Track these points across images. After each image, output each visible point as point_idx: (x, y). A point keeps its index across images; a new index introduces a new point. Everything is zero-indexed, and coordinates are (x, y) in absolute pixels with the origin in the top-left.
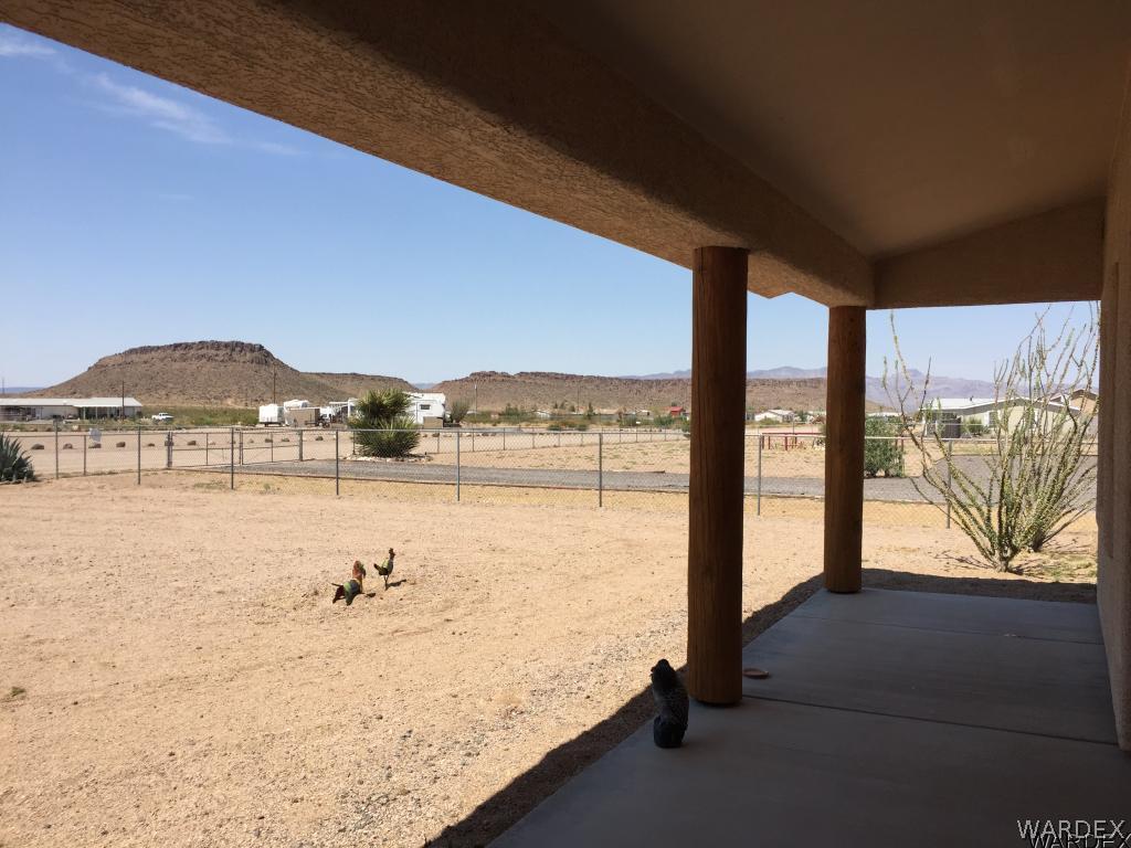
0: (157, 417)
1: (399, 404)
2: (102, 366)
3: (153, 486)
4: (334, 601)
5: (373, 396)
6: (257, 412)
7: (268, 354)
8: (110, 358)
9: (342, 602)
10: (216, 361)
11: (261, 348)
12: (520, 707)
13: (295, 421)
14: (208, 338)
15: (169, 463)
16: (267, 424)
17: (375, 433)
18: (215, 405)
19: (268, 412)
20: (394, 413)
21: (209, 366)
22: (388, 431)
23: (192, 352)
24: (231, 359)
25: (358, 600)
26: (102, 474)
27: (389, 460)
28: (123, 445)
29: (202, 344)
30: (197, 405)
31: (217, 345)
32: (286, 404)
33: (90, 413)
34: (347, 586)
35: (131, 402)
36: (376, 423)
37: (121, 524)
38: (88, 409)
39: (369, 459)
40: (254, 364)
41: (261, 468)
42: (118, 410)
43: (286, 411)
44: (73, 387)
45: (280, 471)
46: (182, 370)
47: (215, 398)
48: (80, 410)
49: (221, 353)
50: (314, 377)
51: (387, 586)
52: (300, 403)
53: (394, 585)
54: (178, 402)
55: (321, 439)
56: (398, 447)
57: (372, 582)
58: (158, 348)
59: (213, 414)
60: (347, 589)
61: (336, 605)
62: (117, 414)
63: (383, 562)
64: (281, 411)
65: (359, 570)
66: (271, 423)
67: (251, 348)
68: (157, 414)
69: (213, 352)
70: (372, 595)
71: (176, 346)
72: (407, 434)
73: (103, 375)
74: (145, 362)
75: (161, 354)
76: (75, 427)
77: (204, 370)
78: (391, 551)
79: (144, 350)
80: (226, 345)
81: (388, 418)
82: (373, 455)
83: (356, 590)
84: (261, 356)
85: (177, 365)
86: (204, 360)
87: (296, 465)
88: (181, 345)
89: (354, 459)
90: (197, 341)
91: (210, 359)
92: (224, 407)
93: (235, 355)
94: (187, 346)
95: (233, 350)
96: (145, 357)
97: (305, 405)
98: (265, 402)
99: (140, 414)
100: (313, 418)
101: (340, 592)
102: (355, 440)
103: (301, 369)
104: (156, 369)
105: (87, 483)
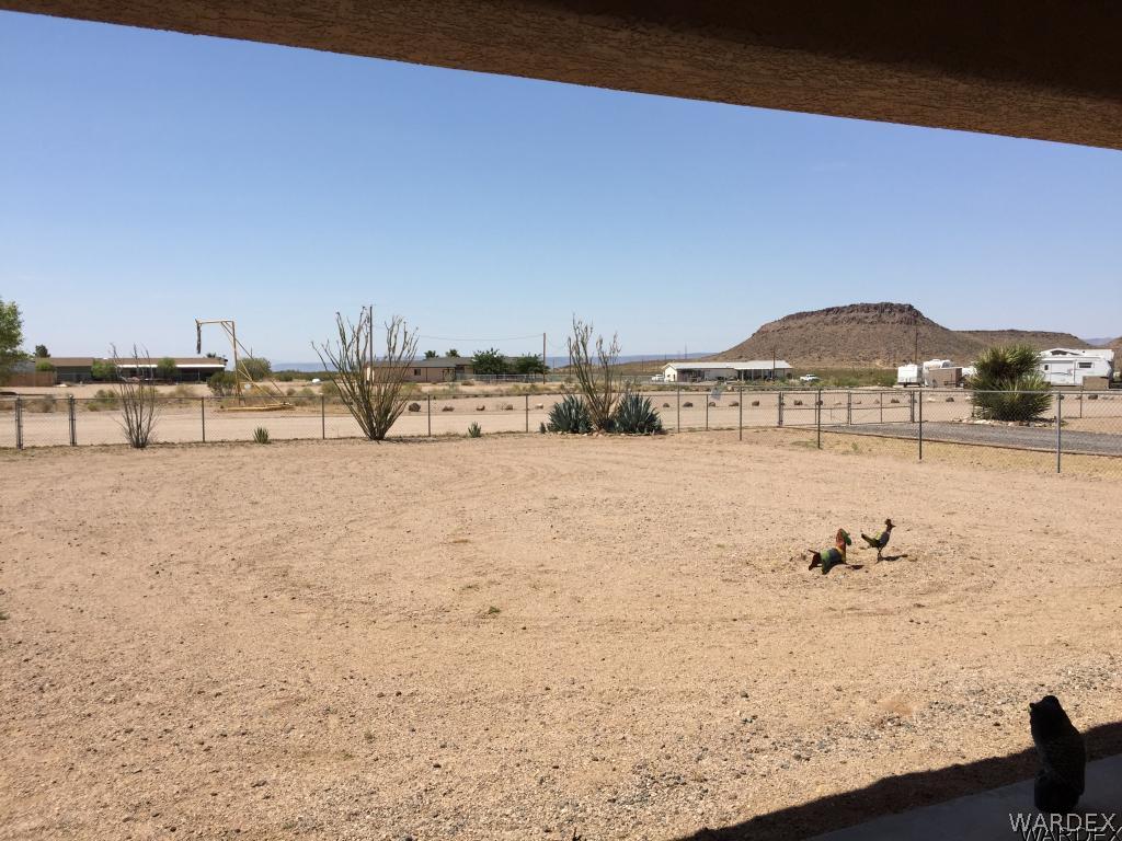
0: (804, 378)
1: (1026, 363)
2: (763, 332)
3: (751, 442)
4: (810, 568)
5: (995, 354)
6: (896, 372)
7: (918, 314)
8: (770, 324)
9: (818, 570)
10: (865, 323)
11: (911, 307)
12: (905, 718)
13: (934, 381)
14: (857, 302)
15: (781, 421)
16: (905, 385)
17: (994, 394)
18: (864, 367)
19: (907, 372)
20: (1020, 372)
21: (859, 328)
22: (1013, 392)
23: (843, 315)
24: (880, 321)
25: (837, 571)
26: (722, 429)
27: (1010, 424)
28: (757, 404)
29: (853, 307)
30: (848, 366)
31: (866, 308)
32: (926, 364)
33: (747, 375)
34: (824, 553)
35: (782, 364)
36: (997, 383)
37: (697, 476)
38: (746, 371)
39: (988, 422)
40: (903, 325)
41: (865, 429)
42: (770, 372)
43: (925, 371)
44: (739, 352)
45: (883, 432)
46: (833, 334)
47: (864, 360)
48: (739, 372)
49: (871, 315)
50: (967, 335)
51: (880, 559)
52: (941, 363)
53: (888, 559)
54: (829, 363)
55: (952, 400)
56: (1025, 410)
57: (859, 552)
58: (813, 313)
59: (858, 375)
60: (823, 557)
61: (811, 572)
62: (770, 375)
63: (876, 532)
64: (920, 372)
65: (844, 538)
66: (910, 384)
67: (901, 308)
68: (804, 375)
69: (863, 314)
70: (857, 567)
71: (828, 311)
72: (1035, 396)
73: (764, 341)
74: (801, 327)
75: (813, 319)
76: (730, 388)
77: (854, 333)
78: (888, 522)
79: (800, 316)
80: (876, 307)
81: (1012, 377)
82: (994, 418)
83: (836, 559)
84: (910, 315)
85: (828, 329)
86: (854, 323)
87: (905, 427)
88: (833, 309)
89: (971, 422)
90: (848, 304)
91: (860, 321)
92: (873, 368)
93: (884, 317)
94: (839, 310)
95: (883, 311)
96: (800, 322)
97: (945, 365)
98: (905, 362)
99: (789, 376)
100: (954, 379)
101: (817, 559)
102: (975, 402)
103: (952, 328)
104: (809, 333)
105: (700, 437)
